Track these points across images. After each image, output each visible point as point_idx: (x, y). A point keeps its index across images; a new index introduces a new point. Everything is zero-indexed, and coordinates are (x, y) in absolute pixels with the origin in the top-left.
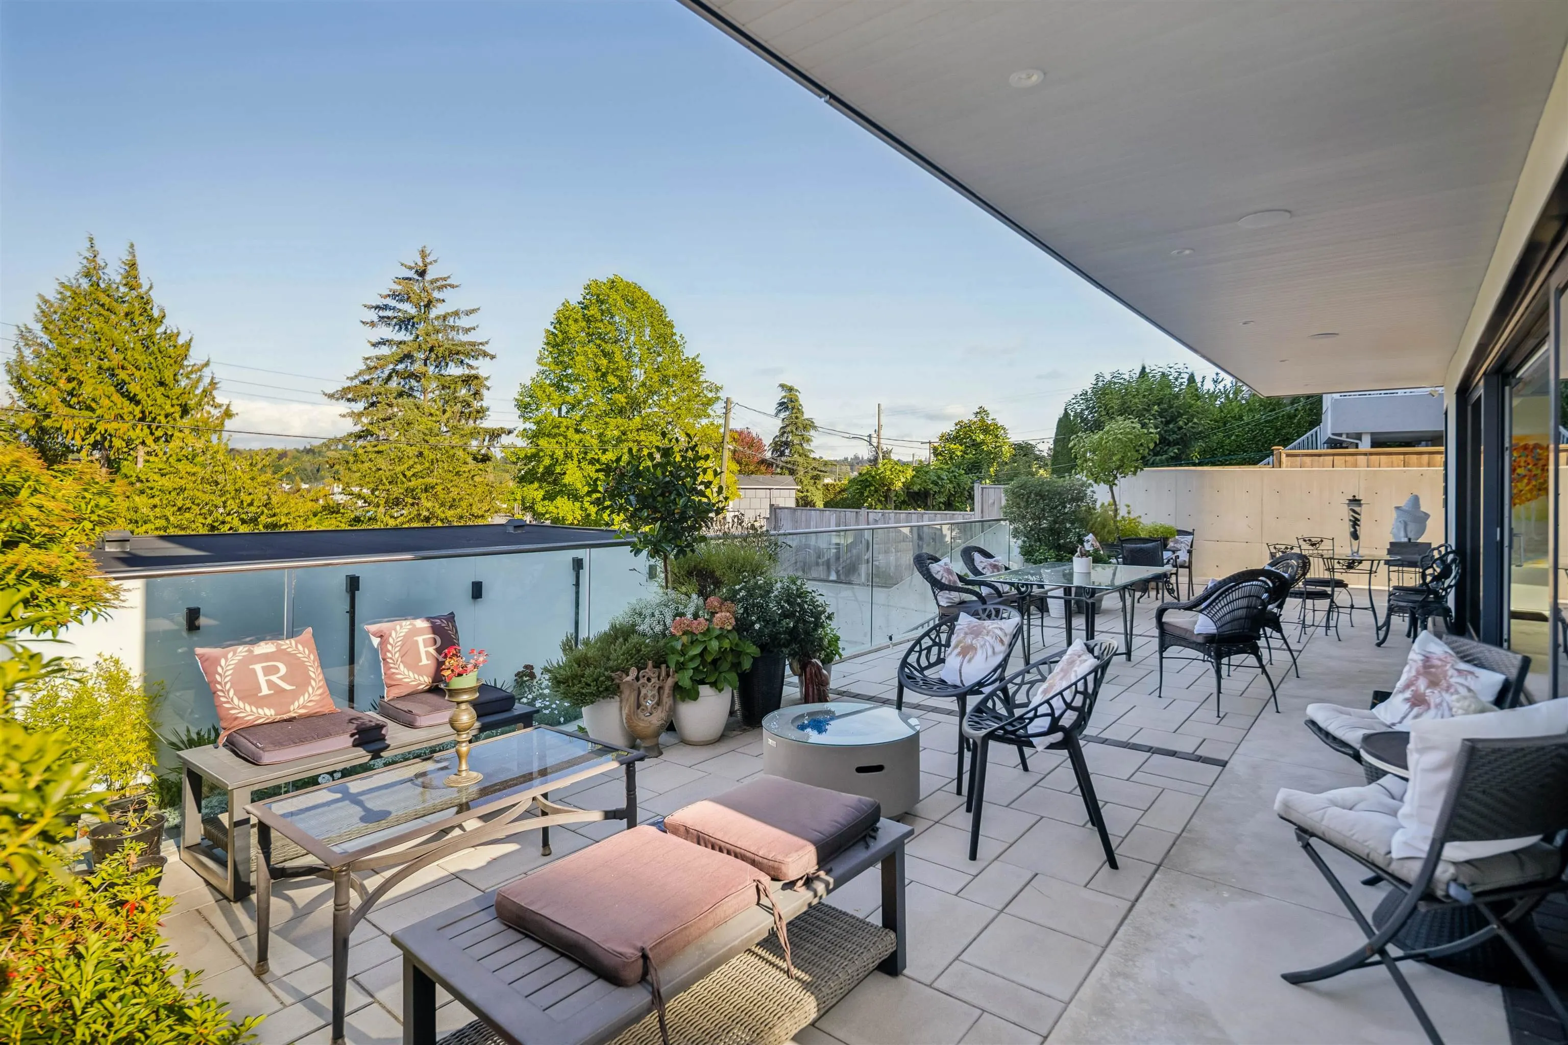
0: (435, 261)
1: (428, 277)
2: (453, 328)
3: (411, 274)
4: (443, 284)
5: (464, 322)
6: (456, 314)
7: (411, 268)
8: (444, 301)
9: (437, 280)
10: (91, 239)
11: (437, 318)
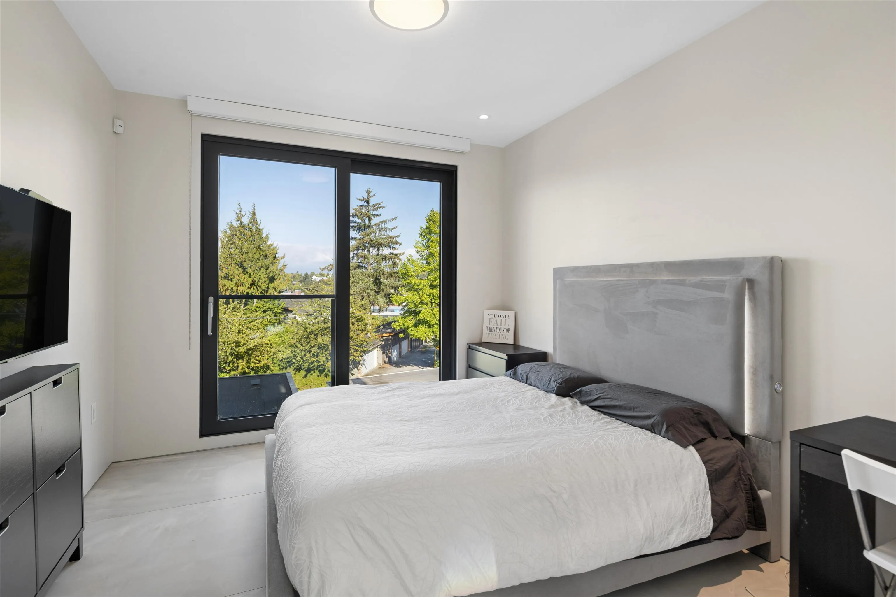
0: (374, 195)
1: (371, 204)
2: (384, 229)
3: (363, 203)
4: (377, 207)
5: (389, 225)
6: (385, 222)
7: (362, 200)
8: (380, 215)
9: (376, 205)
10: (239, 204)
11: (375, 225)
